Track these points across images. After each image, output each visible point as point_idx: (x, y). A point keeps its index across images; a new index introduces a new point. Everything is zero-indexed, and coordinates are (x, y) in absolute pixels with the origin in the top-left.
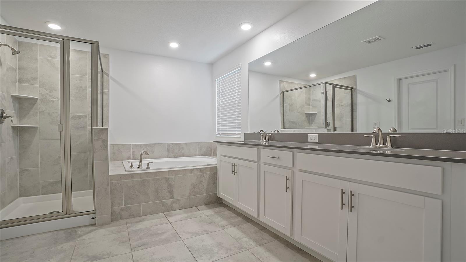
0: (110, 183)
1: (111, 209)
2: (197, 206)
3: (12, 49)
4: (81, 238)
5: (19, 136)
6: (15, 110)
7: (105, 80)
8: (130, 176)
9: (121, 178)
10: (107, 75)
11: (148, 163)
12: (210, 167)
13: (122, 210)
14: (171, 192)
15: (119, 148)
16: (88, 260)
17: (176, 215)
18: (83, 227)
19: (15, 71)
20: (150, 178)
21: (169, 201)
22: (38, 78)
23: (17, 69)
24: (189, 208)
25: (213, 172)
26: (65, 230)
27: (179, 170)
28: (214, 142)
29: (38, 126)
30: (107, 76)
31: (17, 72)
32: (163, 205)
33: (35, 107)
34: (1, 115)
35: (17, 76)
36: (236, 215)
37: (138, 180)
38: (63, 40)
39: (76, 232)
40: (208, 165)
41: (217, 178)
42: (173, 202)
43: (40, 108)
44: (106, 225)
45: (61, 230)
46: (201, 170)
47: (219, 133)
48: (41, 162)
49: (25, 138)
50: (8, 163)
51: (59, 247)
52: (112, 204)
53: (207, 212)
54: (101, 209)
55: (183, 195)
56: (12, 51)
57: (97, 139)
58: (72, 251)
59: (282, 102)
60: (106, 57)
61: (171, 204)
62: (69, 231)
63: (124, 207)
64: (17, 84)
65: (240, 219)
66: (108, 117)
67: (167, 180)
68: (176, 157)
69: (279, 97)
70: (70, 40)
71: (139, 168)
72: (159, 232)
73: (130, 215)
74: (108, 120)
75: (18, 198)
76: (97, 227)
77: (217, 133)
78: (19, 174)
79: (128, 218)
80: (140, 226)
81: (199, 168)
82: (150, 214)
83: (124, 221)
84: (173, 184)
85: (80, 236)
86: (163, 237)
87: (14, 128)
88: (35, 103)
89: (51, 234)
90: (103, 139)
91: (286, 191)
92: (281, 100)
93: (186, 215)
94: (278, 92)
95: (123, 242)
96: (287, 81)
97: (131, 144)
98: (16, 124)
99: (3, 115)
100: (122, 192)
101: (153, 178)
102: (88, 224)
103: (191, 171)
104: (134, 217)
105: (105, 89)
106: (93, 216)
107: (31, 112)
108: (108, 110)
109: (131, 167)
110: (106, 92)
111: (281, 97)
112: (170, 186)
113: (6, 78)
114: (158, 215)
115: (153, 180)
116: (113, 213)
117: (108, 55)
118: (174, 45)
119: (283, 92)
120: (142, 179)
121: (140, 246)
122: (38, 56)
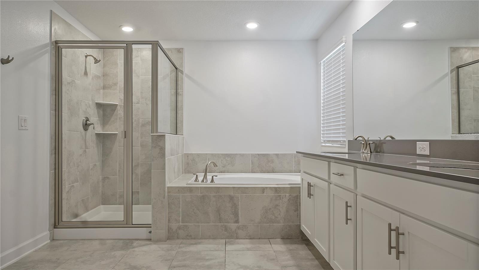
0: (168, 195)
1: (168, 225)
2: (270, 239)
3: (95, 58)
4: (133, 249)
5: (102, 143)
6: (99, 118)
7: (179, 79)
8: (188, 189)
9: (179, 190)
10: (182, 72)
11: (213, 177)
12: (291, 187)
13: (179, 228)
14: (236, 214)
15: (194, 158)
16: (128, 269)
17: (238, 243)
18: (140, 240)
19: (100, 78)
20: (211, 193)
21: (233, 226)
22: (118, 83)
23: (101, 76)
24: (259, 239)
25: (294, 195)
26: (125, 240)
27: (247, 188)
28: (297, 152)
29: (117, 133)
30: (181, 74)
31: (101, 80)
32: (226, 230)
33: (115, 113)
34: (86, 123)
35: (101, 83)
36: (314, 257)
37: (197, 195)
38: (127, 45)
39: (132, 243)
40: (290, 184)
41: (300, 203)
42: (238, 228)
43: (119, 114)
44: (161, 242)
45: (121, 239)
46: (276, 190)
47: (324, 141)
48: (119, 171)
49: (107, 145)
50: (92, 169)
51: (113, 253)
52: (169, 219)
53: (279, 247)
54: (157, 223)
55: (252, 221)
56: (94, 61)
57: (155, 146)
58: (121, 258)
59: (455, 86)
60: (181, 52)
61: (236, 230)
62: (128, 241)
63: (182, 225)
64: (102, 91)
65: (316, 262)
66: (182, 122)
67: (231, 198)
68: (262, 172)
69: (447, 77)
70: (132, 44)
71: (203, 181)
72: (207, 258)
73: (187, 236)
74: (183, 124)
75: (100, 205)
76: (151, 242)
77: (322, 141)
78: (102, 182)
79: (185, 239)
80: (193, 248)
81: (273, 187)
82: (209, 238)
83: (180, 241)
84: (239, 205)
85: (133, 248)
86: (207, 263)
87: (98, 135)
88: (115, 110)
89: (112, 241)
90: (160, 146)
91: (347, 224)
92: (451, 82)
93: (249, 246)
94: (447, 69)
95: (166, 260)
96: (468, 46)
97: (207, 154)
98: (99, 130)
99: (87, 123)
100: (180, 207)
101: (214, 194)
102: (145, 238)
103: (263, 190)
104: (192, 239)
105: (179, 89)
106: (149, 229)
107: (112, 119)
108: (183, 113)
109: (196, 180)
110: (181, 93)
111: (451, 78)
112: (235, 206)
113: (91, 87)
114: (217, 241)
115: (214, 196)
116: (169, 229)
117: (182, 49)
118: (252, 26)
119: (458, 68)
120: (202, 194)
121: (179, 267)
122: (118, 60)
